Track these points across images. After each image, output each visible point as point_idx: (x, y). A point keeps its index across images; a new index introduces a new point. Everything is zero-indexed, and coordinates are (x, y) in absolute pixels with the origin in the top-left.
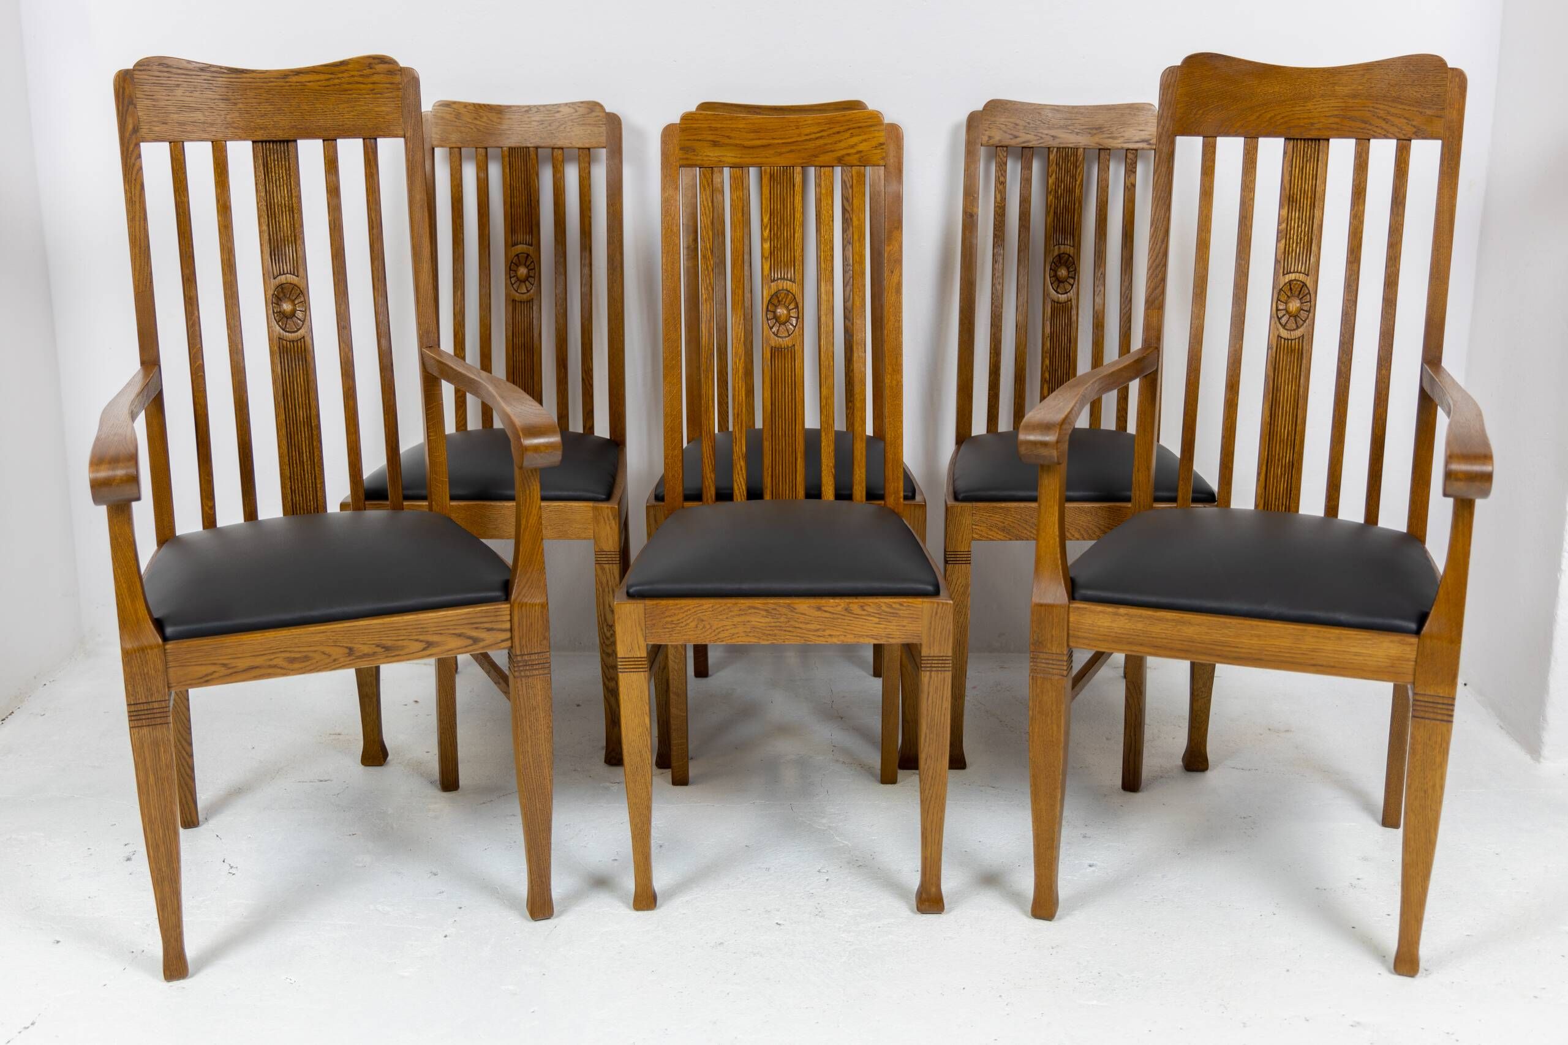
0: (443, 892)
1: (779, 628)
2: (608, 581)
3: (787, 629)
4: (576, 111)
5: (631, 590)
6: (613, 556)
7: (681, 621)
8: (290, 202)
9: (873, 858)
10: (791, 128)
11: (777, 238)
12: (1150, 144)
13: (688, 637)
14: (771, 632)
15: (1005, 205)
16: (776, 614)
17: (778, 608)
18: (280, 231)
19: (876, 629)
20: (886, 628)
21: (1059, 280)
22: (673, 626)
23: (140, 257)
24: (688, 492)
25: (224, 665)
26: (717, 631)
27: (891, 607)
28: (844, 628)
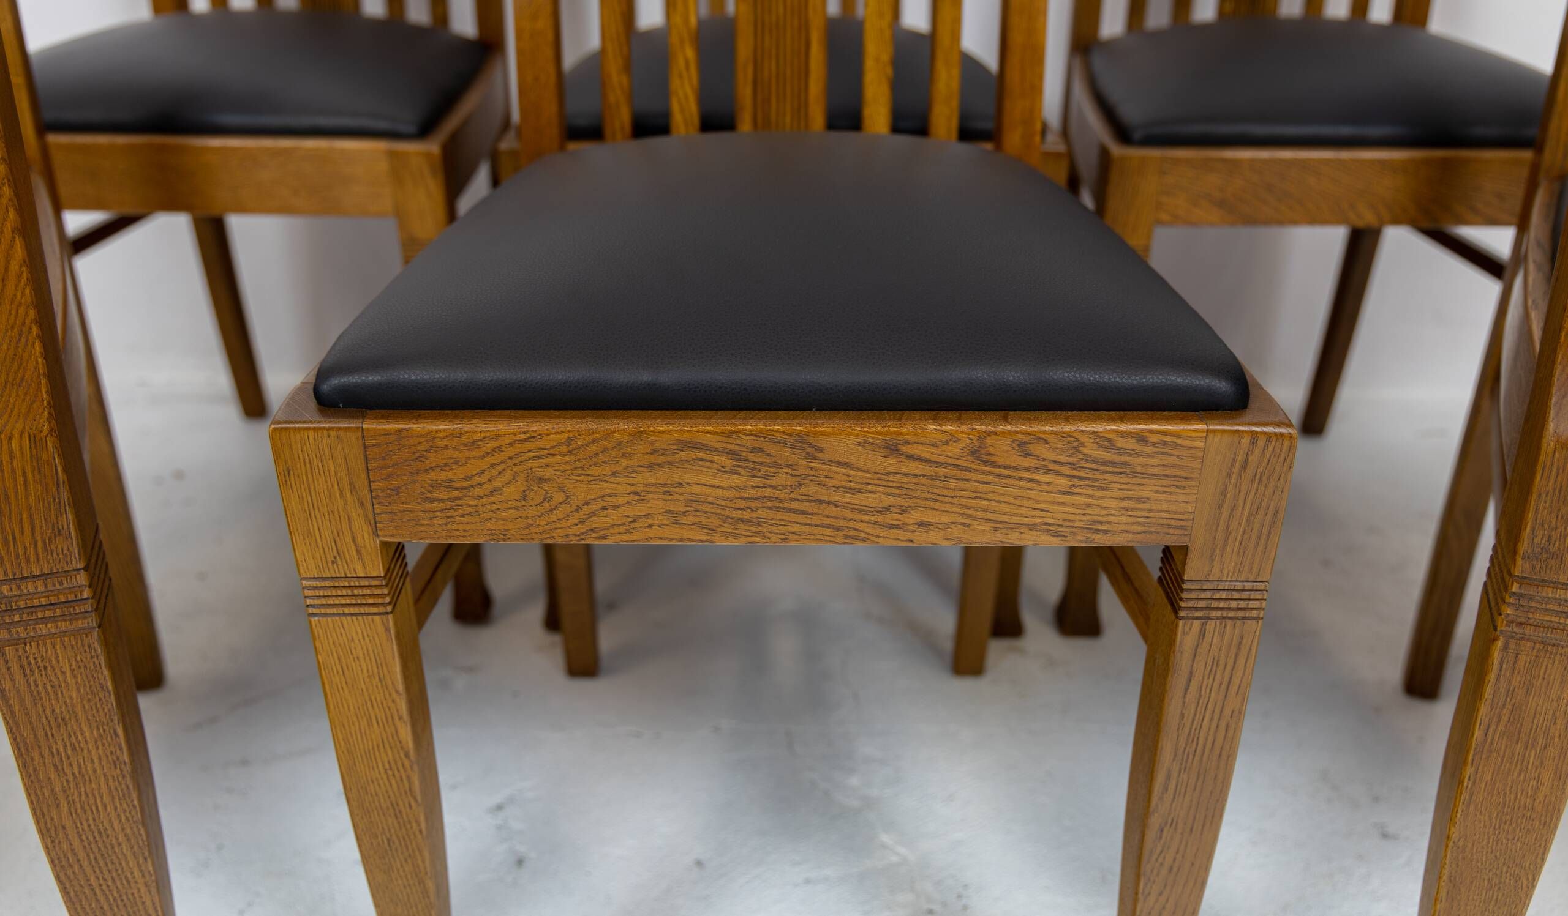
1: (769, 504)
3: (795, 505)
5: (327, 386)
7: (477, 480)
14: (747, 515)
16: (761, 464)
17: (769, 448)
19: (1061, 508)
20: (1086, 505)
22: (455, 493)
26: (586, 510)
27: (1112, 446)
28: (964, 501)
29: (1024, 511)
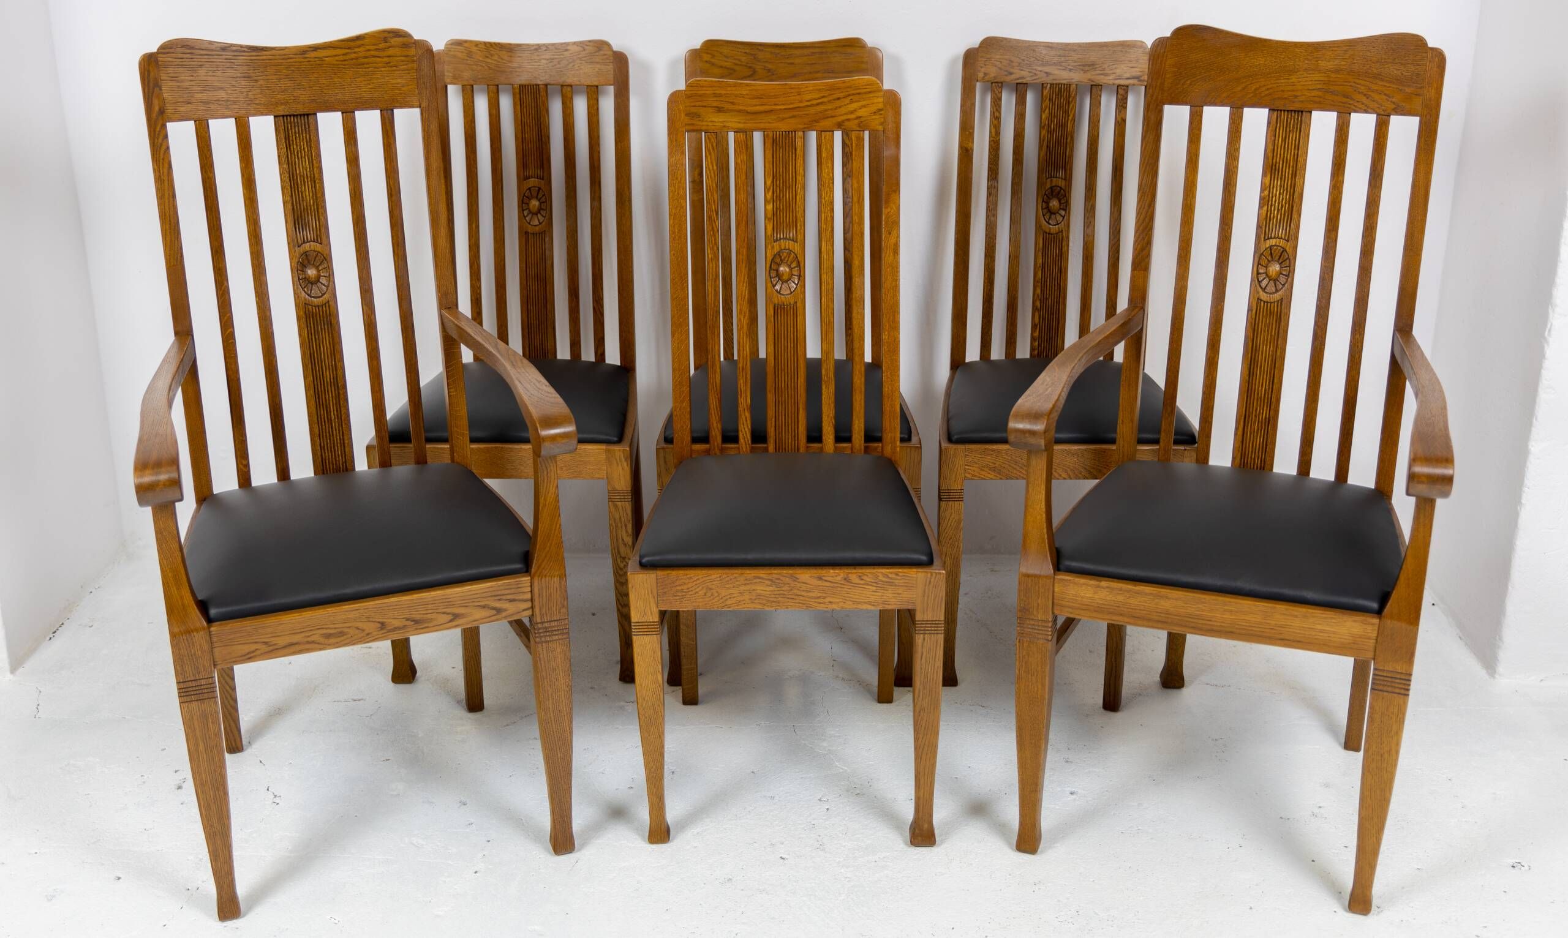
0: (472, 824)
1: (781, 596)
2: (620, 518)
3: (790, 596)
4: (584, 50)
5: (644, 560)
6: (626, 494)
7: (691, 589)
8: (312, 173)
9: (870, 786)
10: (793, 94)
11: (780, 200)
12: (1140, 81)
13: (698, 604)
14: (775, 600)
15: (999, 140)
16: (779, 583)
17: (781, 578)
18: (303, 201)
20: (882, 596)
21: (1050, 212)
22: (684, 594)
23: (170, 232)
24: (695, 435)
25: (266, 643)
26: (725, 598)
27: (887, 577)
28: (843, 595)
29: (862, 598)
